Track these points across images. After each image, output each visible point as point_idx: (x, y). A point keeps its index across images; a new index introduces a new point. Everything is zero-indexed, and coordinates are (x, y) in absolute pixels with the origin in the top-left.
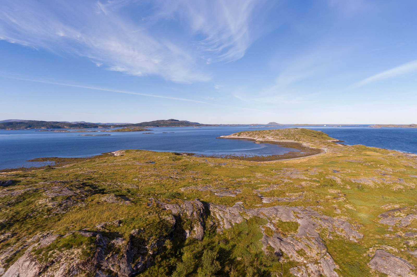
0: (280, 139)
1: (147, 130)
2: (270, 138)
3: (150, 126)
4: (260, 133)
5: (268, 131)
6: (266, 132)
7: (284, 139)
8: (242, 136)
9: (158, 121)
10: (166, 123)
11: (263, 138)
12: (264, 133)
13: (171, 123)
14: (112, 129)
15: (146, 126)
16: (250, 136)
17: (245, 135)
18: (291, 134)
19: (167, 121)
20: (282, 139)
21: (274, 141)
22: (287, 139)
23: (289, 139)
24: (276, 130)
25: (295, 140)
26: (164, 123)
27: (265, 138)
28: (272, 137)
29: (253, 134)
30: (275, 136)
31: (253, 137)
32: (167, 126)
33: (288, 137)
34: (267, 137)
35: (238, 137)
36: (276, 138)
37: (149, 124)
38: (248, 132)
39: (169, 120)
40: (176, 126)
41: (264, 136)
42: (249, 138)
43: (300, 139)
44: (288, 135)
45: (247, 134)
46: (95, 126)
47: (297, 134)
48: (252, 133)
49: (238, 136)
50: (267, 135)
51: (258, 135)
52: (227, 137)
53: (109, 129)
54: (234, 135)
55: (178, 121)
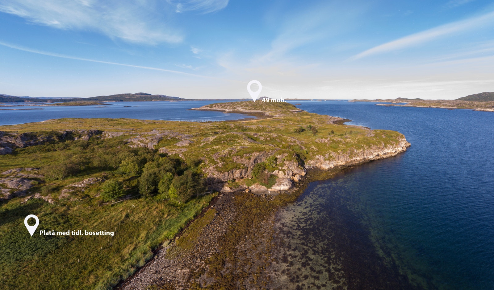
0: (248, 109)
1: (103, 104)
2: (240, 109)
3: (111, 100)
4: (232, 104)
5: (240, 103)
6: (238, 104)
7: (252, 109)
8: (214, 107)
9: (121, 95)
10: (133, 97)
11: (234, 109)
12: (236, 104)
13: (141, 97)
14: (49, 103)
15: (104, 101)
16: (222, 108)
17: (217, 107)
18: (260, 105)
19: (134, 94)
20: (250, 109)
21: (242, 111)
22: (255, 109)
23: (257, 109)
24: (247, 102)
25: (262, 110)
26: (131, 97)
27: (236, 109)
28: (242, 107)
29: (226, 106)
30: (245, 107)
31: (225, 108)
32: (135, 100)
33: (256, 108)
34: (238, 108)
35: (210, 109)
36: (245, 108)
37: (109, 99)
38: (221, 104)
39: (137, 94)
40: (147, 100)
41: (235, 107)
42: (221, 109)
43: (266, 109)
44: (256, 105)
45: (219, 106)
46: (21, 100)
47: (265, 105)
48: (224, 105)
49: (210, 107)
50: (238, 106)
51: (230, 106)
52: (198, 109)
53: (44, 103)
54: (205, 107)
55: (150, 95)
